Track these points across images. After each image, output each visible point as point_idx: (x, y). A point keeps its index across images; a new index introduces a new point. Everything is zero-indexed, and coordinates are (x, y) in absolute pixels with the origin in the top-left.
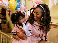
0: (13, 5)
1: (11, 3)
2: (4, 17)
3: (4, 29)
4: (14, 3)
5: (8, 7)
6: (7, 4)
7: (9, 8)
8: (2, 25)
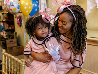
0: (26, 8)
1: (22, 3)
2: (10, 28)
3: (11, 48)
4: (27, 4)
5: (17, 11)
6: (16, 5)
7: (19, 12)
8: (7, 41)
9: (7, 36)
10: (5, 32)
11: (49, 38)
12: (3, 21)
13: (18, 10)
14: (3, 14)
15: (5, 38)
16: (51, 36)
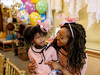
0: (35, 21)
1: (32, 17)
2: (22, 37)
3: (21, 54)
4: (36, 17)
5: (27, 23)
6: (26, 18)
7: (29, 24)
8: (18, 48)
9: (18, 43)
10: (17, 40)
11: (48, 47)
12: (16, 31)
13: (29, 22)
14: (17, 25)
15: (17, 45)
16: (50, 46)
